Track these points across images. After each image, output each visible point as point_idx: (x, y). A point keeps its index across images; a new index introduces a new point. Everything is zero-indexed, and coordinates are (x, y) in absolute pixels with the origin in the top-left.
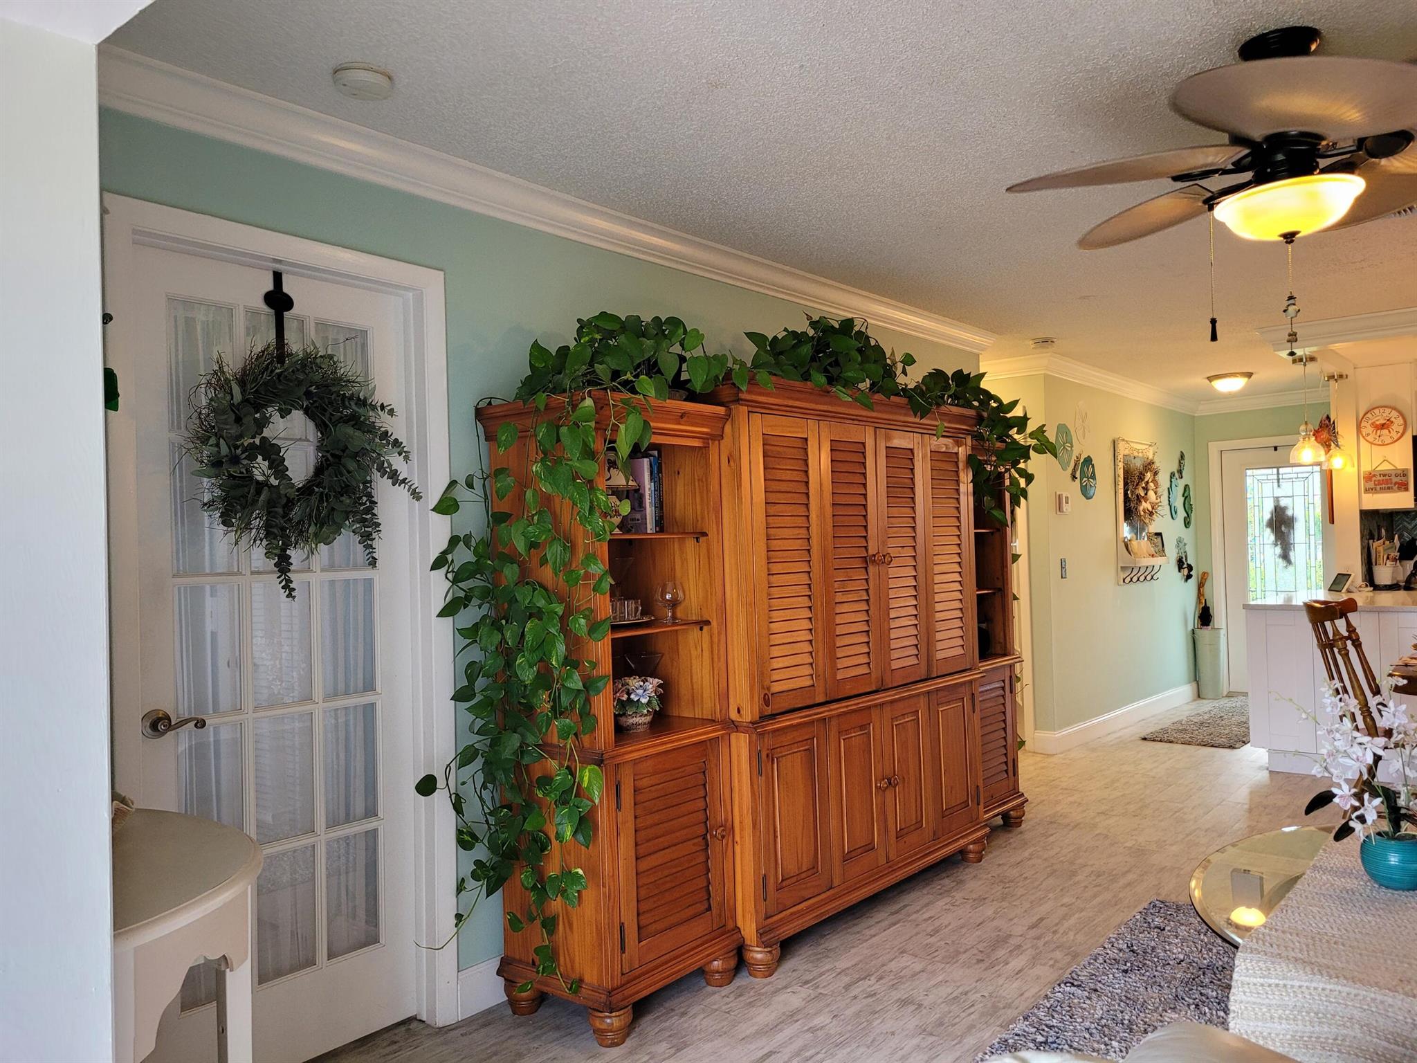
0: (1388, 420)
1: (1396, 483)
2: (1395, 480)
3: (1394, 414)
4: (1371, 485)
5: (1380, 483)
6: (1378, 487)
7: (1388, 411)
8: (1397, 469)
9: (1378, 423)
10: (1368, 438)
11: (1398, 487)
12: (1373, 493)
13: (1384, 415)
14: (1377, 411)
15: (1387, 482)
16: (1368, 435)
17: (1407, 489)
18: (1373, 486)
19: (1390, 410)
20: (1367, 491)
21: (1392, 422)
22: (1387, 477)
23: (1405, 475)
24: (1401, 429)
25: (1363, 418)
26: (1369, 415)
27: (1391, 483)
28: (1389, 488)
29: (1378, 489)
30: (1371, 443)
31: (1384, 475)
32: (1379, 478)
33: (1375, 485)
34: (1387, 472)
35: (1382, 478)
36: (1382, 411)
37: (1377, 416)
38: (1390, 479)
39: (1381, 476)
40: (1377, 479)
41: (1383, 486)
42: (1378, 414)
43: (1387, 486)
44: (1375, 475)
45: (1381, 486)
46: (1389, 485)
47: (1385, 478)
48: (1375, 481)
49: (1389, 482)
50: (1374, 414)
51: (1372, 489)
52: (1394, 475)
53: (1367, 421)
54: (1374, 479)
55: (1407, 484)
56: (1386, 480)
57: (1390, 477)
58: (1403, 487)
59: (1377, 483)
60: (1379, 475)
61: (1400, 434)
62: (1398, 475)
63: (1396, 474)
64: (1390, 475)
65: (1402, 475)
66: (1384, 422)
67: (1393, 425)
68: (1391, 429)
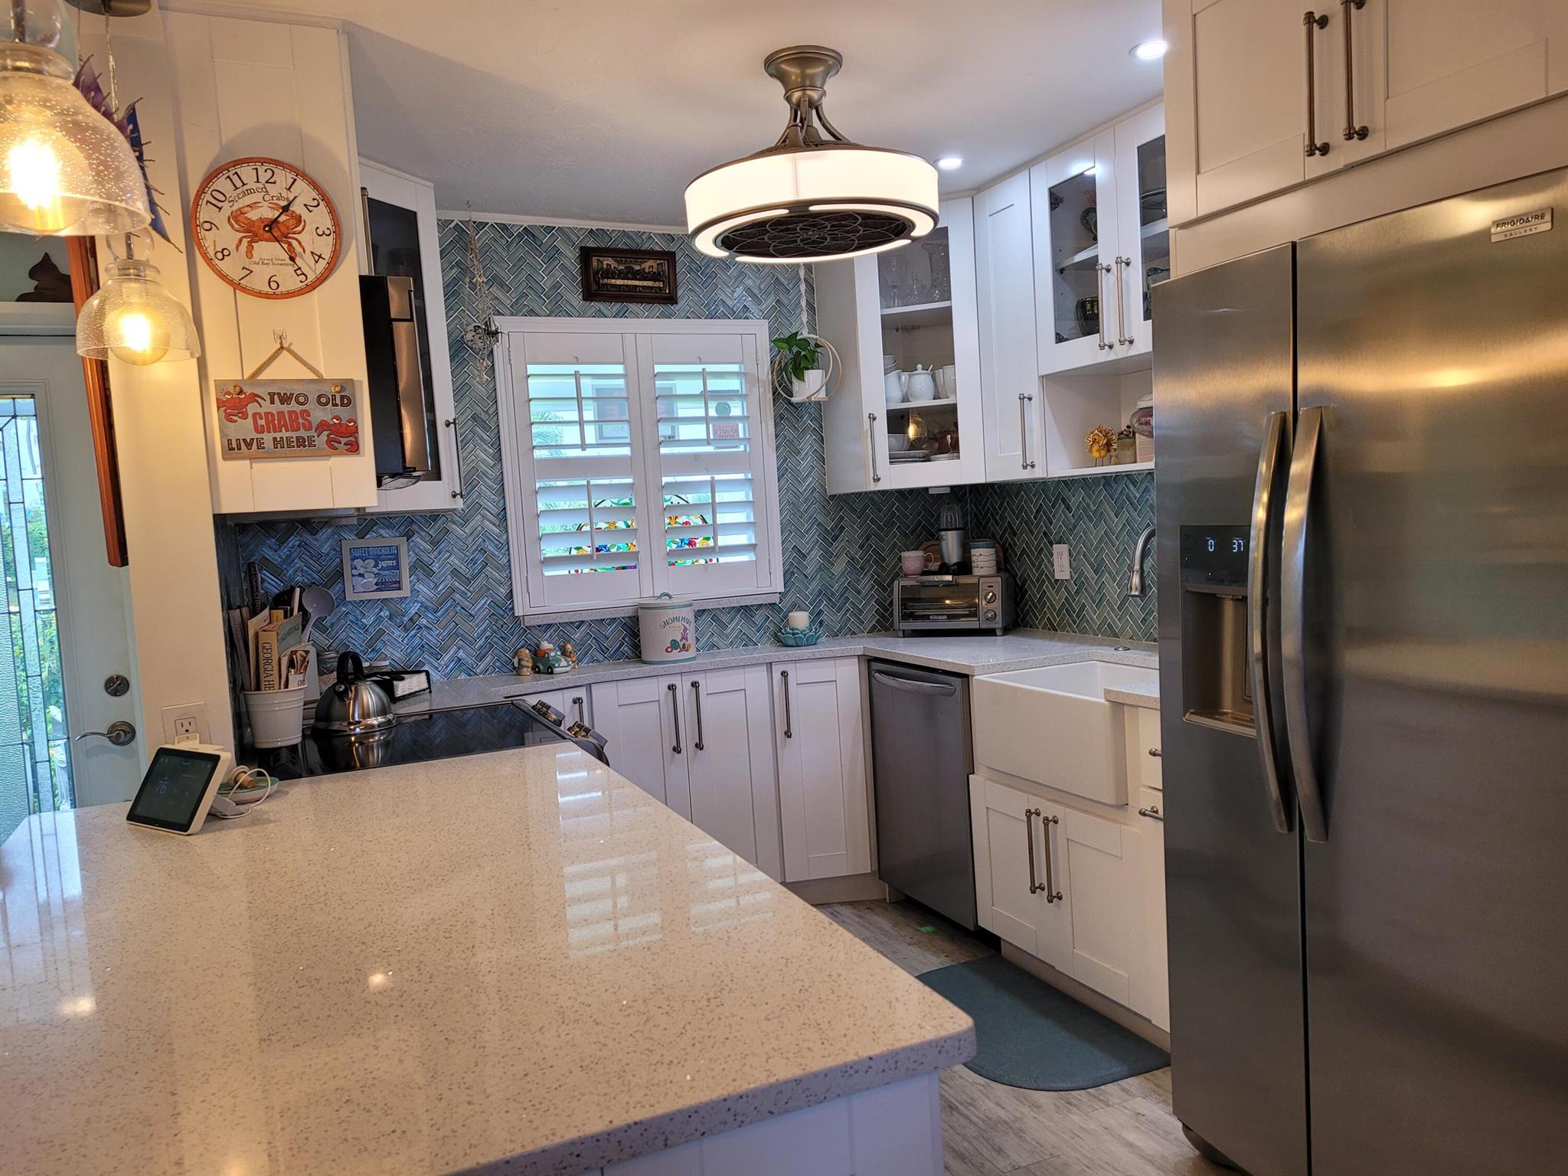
0: (285, 209)
1: (323, 426)
2: (319, 414)
3: (303, 193)
4: (244, 428)
5: (272, 423)
6: (268, 438)
7: (283, 177)
8: (320, 380)
9: (253, 215)
10: (222, 265)
11: (329, 442)
12: (252, 459)
13: (273, 190)
14: (247, 172)
15: (292, 422)
16: (224, 253)
17: (354, 448)
18: (251, 434)
19: (290, 176)
20: (233, 449)
21: (299, 219)
22: (294, 406)
23: (347, 401)
24: (325, 246)
25: (201, 191)
26: (222, 184)
27: (308, 428)
28: (301, 443)
29: (268, 444)
30: (236, 286)
31: (285, 399)
32: (266, 407)
33: (258, 429)
34: (297, 389)
35: (278, 407)
36: (264, 177)
37: (250, 192)
38: (303, 412)
39: (272, 402)
40: (262, 411)
41: (284, 434)
42: (252, 185)
43: (294, 435)
44: (254, 398)
45: (278, 435)
46: (302, 433)
47: (285, 408)
48: (255, 415)
49: (301, 421)
50: (239, 184)
51: (249, 445)
52: (312, 398)
53: (220, 204)
54: (252, 408)
55: (354, 432)
56: (291, 413)
57: (302, 404)
58: (343, 440)
59: (262, 422)
60: (268, 398)
61: (322, 264)
62: (323, 400)
63: (319, 397)
64: (302, 399)
65: (338, 401)
66: (272, 214)
67: (299, 228)
68: (295, 243)
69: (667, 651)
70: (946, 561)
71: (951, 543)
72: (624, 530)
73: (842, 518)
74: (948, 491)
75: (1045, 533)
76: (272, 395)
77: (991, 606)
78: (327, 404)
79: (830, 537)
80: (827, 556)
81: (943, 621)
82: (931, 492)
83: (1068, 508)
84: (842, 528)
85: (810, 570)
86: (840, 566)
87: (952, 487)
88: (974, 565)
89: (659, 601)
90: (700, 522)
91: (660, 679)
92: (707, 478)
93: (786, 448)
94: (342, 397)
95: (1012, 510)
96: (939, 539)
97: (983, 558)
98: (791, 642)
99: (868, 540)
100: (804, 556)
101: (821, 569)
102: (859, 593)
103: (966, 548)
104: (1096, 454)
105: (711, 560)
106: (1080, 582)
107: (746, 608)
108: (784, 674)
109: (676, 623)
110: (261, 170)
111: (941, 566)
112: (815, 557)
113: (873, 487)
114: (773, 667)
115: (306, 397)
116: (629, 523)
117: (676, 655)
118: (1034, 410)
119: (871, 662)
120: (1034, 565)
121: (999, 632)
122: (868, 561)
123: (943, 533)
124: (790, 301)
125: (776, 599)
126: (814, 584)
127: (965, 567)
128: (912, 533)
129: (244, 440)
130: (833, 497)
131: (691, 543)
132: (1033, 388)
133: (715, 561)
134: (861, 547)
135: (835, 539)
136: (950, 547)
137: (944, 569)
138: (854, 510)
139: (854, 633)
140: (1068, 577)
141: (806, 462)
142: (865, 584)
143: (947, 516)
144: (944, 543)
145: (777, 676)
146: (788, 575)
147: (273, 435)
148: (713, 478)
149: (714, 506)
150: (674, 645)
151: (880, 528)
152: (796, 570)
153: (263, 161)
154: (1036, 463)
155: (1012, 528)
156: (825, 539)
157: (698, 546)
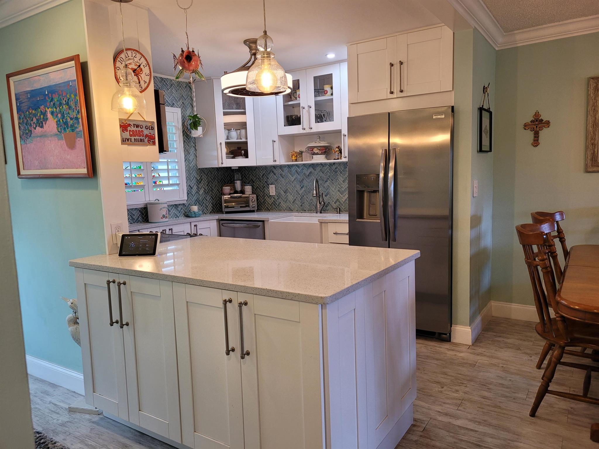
0: (139, 66)
1: (147, 136)
2: (146, 132)
3: (143, 62)
4: (127, 135)
5: (133, 134)
6: (133, 138)
7: (138, 56)
8: (145, 121)
11: (148, 141)
12: (128, 145)
13: (136, 59)
14: (129, 52)
15: (140, 133)
17: (154, 143)
18: (128, 137)
19: (140, 56)
20: (124, 141)
21: (141, 70)
22: (139, 129)
23: (153, 128)
24: (147, 79)
25: (117, 57)
26: (123, 56)
27: (143, 136)
28: (141, 140)
29: (133, 140)
31: (137, 126)
32: (132, 128)
33: (131, 135)
34: (140, 124)
35: (135, 129)
36: (134, 55)
37: (130, 59)
38: (142, 131)
39: (134, 127)
40: (131, 129)
41: (137, 137)
42: (130, 57)
43: (140, 138)
44: (129, 125)
45: (135, 138)
46: (142, 138)
47: (137, 129)
48: (130, 130)
49: (141, 133)
50: (127, 56)
51: (128, 140)
52: (144, 127)
53: (122, 62)
54: (129, 128)
55: (154, 138)
56: (139, 131)
57: (142, 128)
58: (152, 141)
59: (131, 133)
60: (133, 125)
61: (146, 84)
62: (147, 127)
63: (146, 126)
64: (141, 127)
65: (150, 128)
66: (136, 67)
67: (141, 73)
68: (140, 77)
69: (161, 218)
70: (237, 190)
71: (238, 185)
72: (134, 177)
73: (202, 176)
74: (238, 168)
75: (266, 182)
76: (134, 125)
77: (254, 203)
78: (147, 129)
79: (199, 182)
80: (198, 188)
81: (238, 208)
82: (232, 168)
83: (275, 174)
84: (202, 179)
85: (193, 193)
86: (202, 192)
87: (239, 167)
88: (245, 191)
89: (155, 202)
90: (158, 176)
91: (160, 228)
92: (166, 160)
93: (187, 152)
94: (151, 127)
95: (253, 175)
96: (234, 183)
97: (248, 189)
98: (194, 216)
99: (209, 183)
100: (192, 188)
101: (197, 192)
102: (207, 200)
103: (243, 186)
104: (294, 158)
105: (161, 189)
106: (279, 195)
107: (176, 205)
108: (195, 226)
109: (164, 209)
110: (133, 53)
111: (234, 192)
112: (195, 188)
113: (221, 166)
114: (192, 224)
115: (143, 126)
116: (136, 175)
117: (164, 220)
118: (276, 144)
119: (219, 221)
120: (261, 191)
121: (256, 211)
122: (209, 190)
123: (236, 181)
124: (186, 103)
125: (185, 202)
126: (195, 197)
127: (243, 192)
128: (220, 182)
129: (127, 138)
130: (199, 169)
131: (155, 183)
132: (276, 139)
133: (162, 189)
134: (207, 185)
135: (200, 182)
136: (238, 186)
137: (236, 192)
138: (205, 174)
139: (206, 214)
140: (275, 195)
141: (192, 157)
142: (208, 198)
143: (236, 176)
144: (236, 184)
145: (193, 226)
146: (188, 194)
147: (134, 137)
148: (168, 160)
149: (168, 170)
150: (164, 216)
151: (212, 180)
152: (190, 193)
153: (134, 50)
154: (276, 160)
155: (253, 180)
156: (197, 183)
157: (157, 184)
